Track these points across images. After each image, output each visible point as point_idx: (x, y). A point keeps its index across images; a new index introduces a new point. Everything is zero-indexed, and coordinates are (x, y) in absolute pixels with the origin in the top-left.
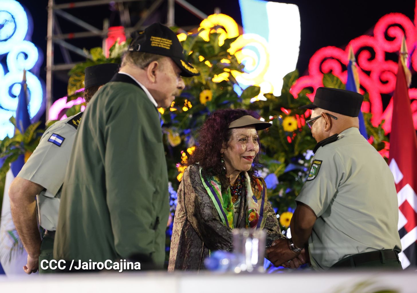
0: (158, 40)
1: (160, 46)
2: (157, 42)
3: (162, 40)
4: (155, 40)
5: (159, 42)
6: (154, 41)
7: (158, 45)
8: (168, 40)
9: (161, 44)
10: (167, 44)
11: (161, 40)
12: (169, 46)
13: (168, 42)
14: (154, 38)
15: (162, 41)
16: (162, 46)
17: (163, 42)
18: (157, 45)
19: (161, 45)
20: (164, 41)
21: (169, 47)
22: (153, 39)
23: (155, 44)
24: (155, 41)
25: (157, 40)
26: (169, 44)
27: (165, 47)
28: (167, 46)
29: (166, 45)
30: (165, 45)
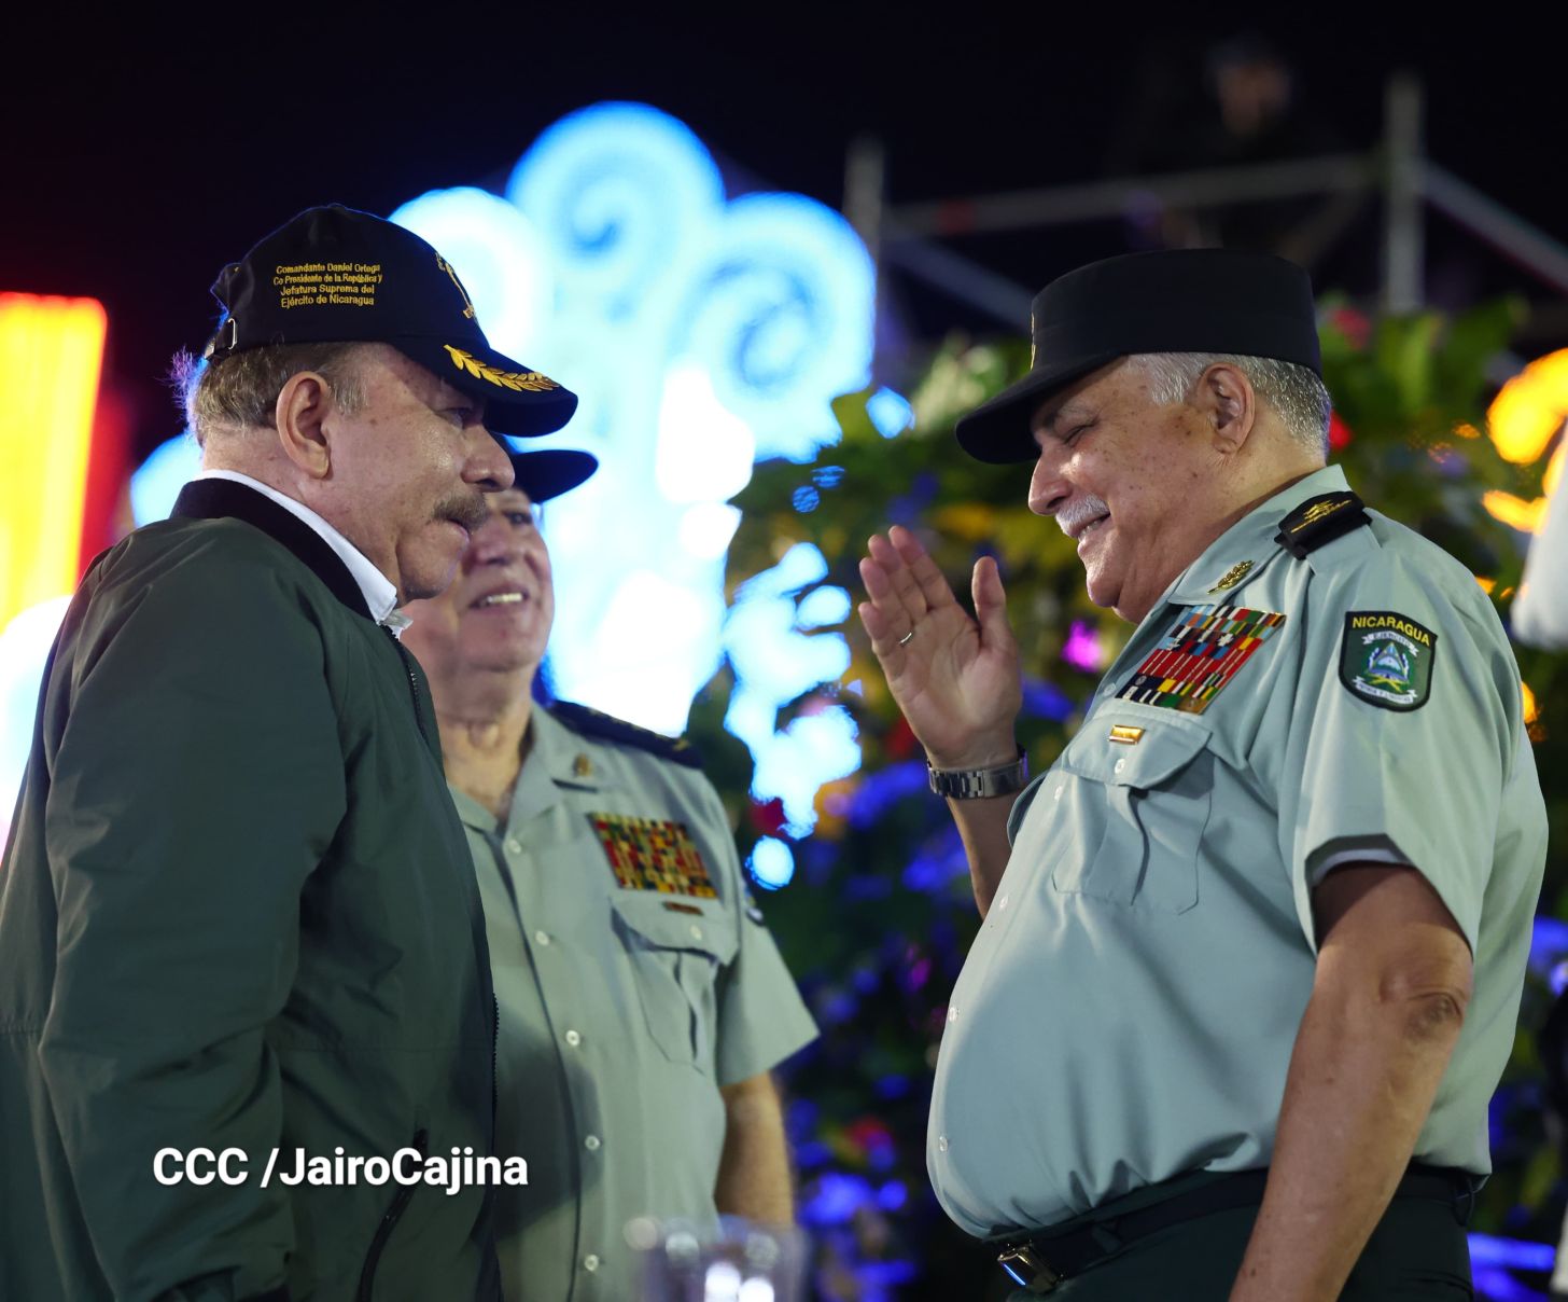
0: (310, 274)
1: (321, 300)
2: (305, 285)
3: (332, 274)
4: (295, 279)
5: (317, 284)
6: (289, 285)
7: (315, 296)
8: (364, 268)
9: (323, 288)
10: (360, 285)
11: (322, 274)
12: (371, 290)
13: (364, 274)
14: (289, 270)
15: (328, 278)
16: (335, 299)
17: (338, 279)
18: (306, 300)
19: (326, 295)
20: (340, 273)
21: (368, 295)
22: (283, 276)
23: (300, 296)
24: (297, 285)
25: (306, 279)
26: (369, 284)
27: (348, 300)
28: (359, 295)
29: (356, 290)
30: (347, 289)
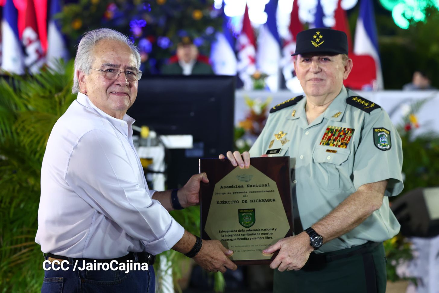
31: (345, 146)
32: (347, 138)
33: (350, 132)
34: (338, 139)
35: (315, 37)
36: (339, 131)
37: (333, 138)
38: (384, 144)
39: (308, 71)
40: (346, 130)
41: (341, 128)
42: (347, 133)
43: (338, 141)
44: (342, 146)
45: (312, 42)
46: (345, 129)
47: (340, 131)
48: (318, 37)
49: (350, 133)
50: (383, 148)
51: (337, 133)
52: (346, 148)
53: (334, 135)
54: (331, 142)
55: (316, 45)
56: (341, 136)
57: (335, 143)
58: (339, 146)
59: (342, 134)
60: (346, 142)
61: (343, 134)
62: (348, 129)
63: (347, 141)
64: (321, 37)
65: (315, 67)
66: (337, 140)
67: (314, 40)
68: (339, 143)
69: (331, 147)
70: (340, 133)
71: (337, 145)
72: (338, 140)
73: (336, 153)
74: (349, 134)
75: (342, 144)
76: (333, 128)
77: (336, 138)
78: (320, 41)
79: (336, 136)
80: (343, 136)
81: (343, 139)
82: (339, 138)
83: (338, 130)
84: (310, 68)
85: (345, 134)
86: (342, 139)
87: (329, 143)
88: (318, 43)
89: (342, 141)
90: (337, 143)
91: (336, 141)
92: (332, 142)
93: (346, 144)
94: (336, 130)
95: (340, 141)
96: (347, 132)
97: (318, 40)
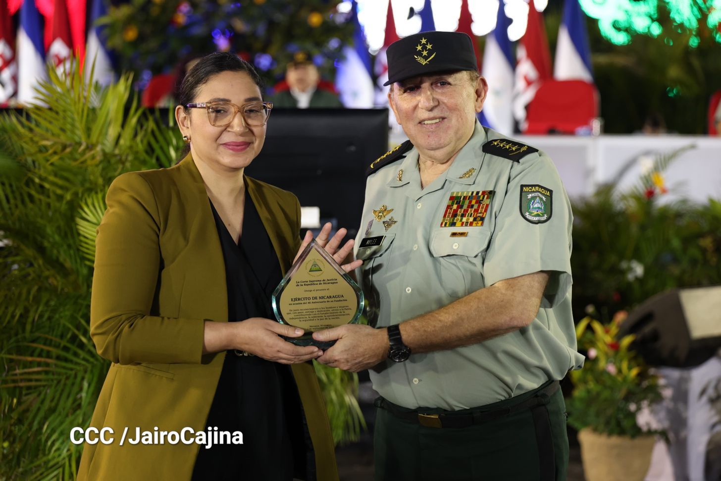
31: (481, 222)
32: (482, 208)
33: (486, 196)
34: (469, 212)
35: (419, 48)
36: (469, 199)
37: (460, 212)
38: (536, 213)
39: (416, 108)
40: (480, 194)
41: (473, 193)
42: (482, 200)
43: (468, 216)
44: (475, 222)
45: (416, 57)
46: (478, 193)
47: (471, 198)
48: (424, 48)
49: (487, 198)
50: (534, 219)
51: (467, 202)
52: (482, 224)
53: (461, 207)
54: (458, 220)
55: (424, 62)
56: (472, 206)
57: (464, 220)
58: (471, 224)
59: (474, 202)
60: (481, 215)
61: (476, 203)
62: (484, 193)
63: (483, 213)
64: (429, 47)
65: (428, 99)
66: (467, 214)
67: (420, 54)
68: (471, 219)
69: (458, 229)
70: (470, 202)
71: (468, 222)
72: (469, 214)
73: (466, 236)
74: (486, 201)
75: (475, 219)
76: (459, 195)
77: (466, 211)
78: (429, 55)
79: (465, 207)
80: (476, 207)
81: (476, 211)
82: (470, 209)
83: (468, 197)
84: (419, 101)
85: (479, 202)
86: (474, 211)
87: (455, 221)
88: (426, 58)
89: (476, 213)
90: (468, 219)
91: (465, 217)
92: (460, 218)
93: (482, 219)
94: (465, 198)
95: (471, 214)
96: (481, 198)
97: (425, 53)
